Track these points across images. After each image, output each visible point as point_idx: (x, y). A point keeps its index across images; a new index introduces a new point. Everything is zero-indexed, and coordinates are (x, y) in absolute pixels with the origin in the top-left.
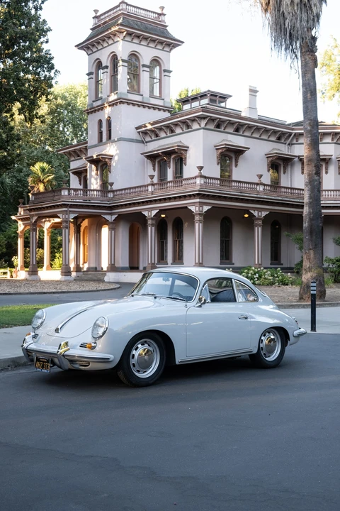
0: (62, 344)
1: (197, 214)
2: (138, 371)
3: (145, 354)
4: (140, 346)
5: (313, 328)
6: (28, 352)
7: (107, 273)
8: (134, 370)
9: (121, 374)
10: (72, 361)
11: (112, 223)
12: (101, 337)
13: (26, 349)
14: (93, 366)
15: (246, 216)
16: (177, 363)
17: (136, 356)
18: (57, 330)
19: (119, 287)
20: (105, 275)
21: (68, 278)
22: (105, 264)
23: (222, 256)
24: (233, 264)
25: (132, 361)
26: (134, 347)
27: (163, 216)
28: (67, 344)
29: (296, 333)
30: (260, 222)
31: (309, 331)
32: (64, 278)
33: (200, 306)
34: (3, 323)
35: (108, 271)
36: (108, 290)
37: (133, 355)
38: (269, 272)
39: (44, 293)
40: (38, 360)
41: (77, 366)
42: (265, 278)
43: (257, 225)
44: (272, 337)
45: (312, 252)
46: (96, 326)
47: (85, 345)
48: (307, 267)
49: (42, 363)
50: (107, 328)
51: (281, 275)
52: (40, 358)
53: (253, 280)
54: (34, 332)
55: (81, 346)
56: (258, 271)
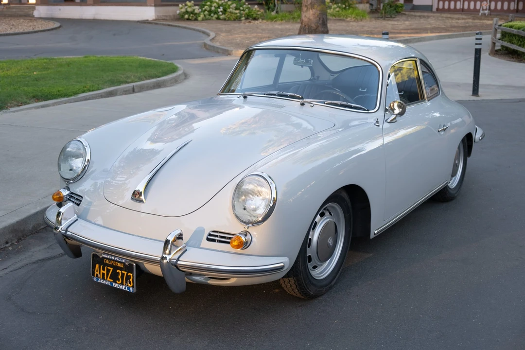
0: (171, 238)
2: (315, 267)
6: (67, 239)
7: (37, 7)
8: (310, 268)
12: (263, 220)
13: (65, 235)
16: (372, 236)
17: (315, 241)
19: (60, 27)
20: (34, 9)
25: (308, 252)
26: (313, 224)
33: (395, 120)
37: (310, 241)
40: (100, 261)
47: (217, 236)
48: (309, 3)
49: (111, 269)
50: (275, 201)
51: (247, 8)
52: (104, 258)
53: (217, 14)
54: (68, 189)
55: (208, 239)
56: (222, 4)
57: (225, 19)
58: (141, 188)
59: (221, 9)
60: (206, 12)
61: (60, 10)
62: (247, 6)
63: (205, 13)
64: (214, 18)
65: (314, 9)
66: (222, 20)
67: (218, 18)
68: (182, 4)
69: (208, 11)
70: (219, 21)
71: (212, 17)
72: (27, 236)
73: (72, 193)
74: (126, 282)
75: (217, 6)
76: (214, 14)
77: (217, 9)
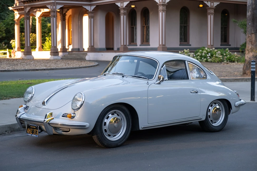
0: (48, 114)
1: (160, 5)
2: (109, 135)
3: (115, 122)
4: (110, 115)
5: (253, 98)
6: (21, 121)
7: (88, 54)
8: (106, 135)
9: (95, 137)
10: (56, 128)
11: (91, 12)
12: (79, 108)
13: (19, 118)
14: (73, 132)
15: (201, 6)
16: (141, 129)
17: (108, 123)
18: (44, 103)
19: (98, 65)
20: (86, 54)
21: (56, 57)
22: (86, 46)
23: (181, 39)
24: (190, 45)
25: (104, 128)
26: (106, 116)
27: (133, 6)
28: (51, 114)
29: (237, 103)
30: (212, 11)
31: (249, 100)
32: (53, 57)
33: (159, 83)
34: (2, 96)
35: (88, 51)
36: (89, 67)
37: (105, 123)
38: (219, 52)
39: (37, 70)
40: (29, 127)
41: (60, 132)
42: (216, 57)
43: (210, 14)
44: (218, 107)
45: (253, 35)
46: (75, 100)
47: (66, 115)
48: (250, 48)
49: (32, 129)
50: (84, 102)
51: (229, 54)
52: (30, 126)
53: (206, 58)
54: (26, 105)
55: (62, 116)
56: (210, 51)
57: (211, 62)
58: (45, 101)
59: (209, 55)
60: (199, 57)
61: (102, 55)
62: (229, 53)
63: (197, 57)
64: (204, 61)
65: (253, 52)
66: (210, 62)
67: (207, 61)
68: (181, 52)
69: (200, 56)
70: (207, 63)
71: (203, 60)
72: (15, 131)
73: (27, 106)
74: (36, 133)
75: (206, 53)
76: (204, 58)
77: (206, 55)
